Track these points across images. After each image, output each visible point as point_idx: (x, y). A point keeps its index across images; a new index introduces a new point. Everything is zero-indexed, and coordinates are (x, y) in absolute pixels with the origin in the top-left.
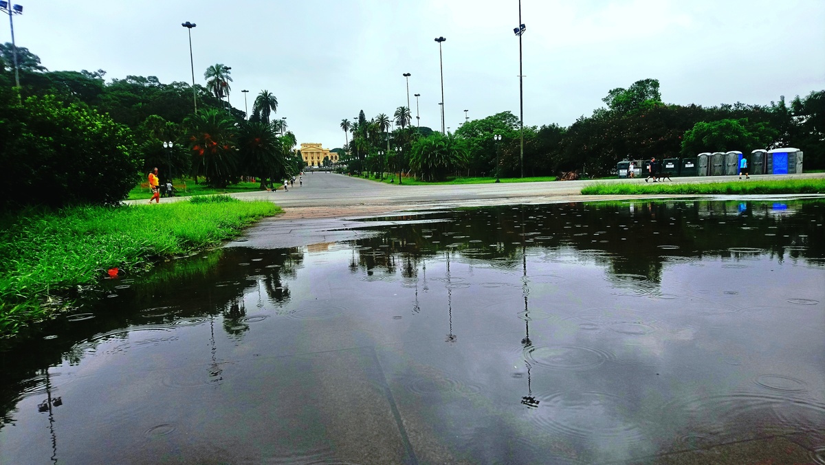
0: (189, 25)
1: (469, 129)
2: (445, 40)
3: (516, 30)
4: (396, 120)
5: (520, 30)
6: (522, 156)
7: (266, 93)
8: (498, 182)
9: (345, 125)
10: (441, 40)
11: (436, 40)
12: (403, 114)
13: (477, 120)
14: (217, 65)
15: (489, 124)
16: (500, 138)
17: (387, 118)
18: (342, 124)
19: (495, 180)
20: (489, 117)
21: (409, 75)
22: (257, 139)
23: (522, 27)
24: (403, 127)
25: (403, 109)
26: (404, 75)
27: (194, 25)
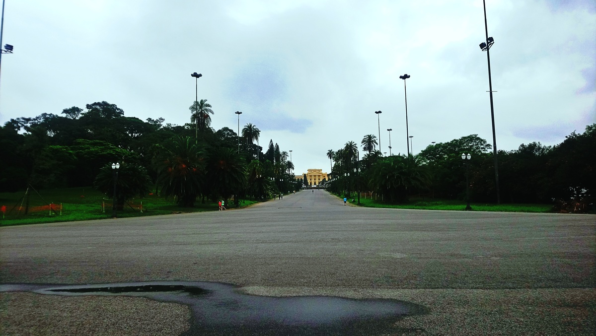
0: (196, 75)
1: (431, 152)
2: (409, 77)
3: (482, 46)
4: (364, 146)
5: (486, 46)
6: (497, 179)
7: (251, 126)
8: (469, 209)
9: (330, 154)
10: (405, 77)
11: (401, 77)
12: (369, 142)
13: (441, 143)
14: (202, 101)
15: (455, 147)
16: (469, 157)
17: (355, 145)
18: (328, 153)
19: (465, 206)
20: (455, 140)
21: (380, 112)
22: (222, 162)
23: (490, 40)
24: (370, 152)
25: (370, 137)
26: (376, 112)
27: (200, 75)
